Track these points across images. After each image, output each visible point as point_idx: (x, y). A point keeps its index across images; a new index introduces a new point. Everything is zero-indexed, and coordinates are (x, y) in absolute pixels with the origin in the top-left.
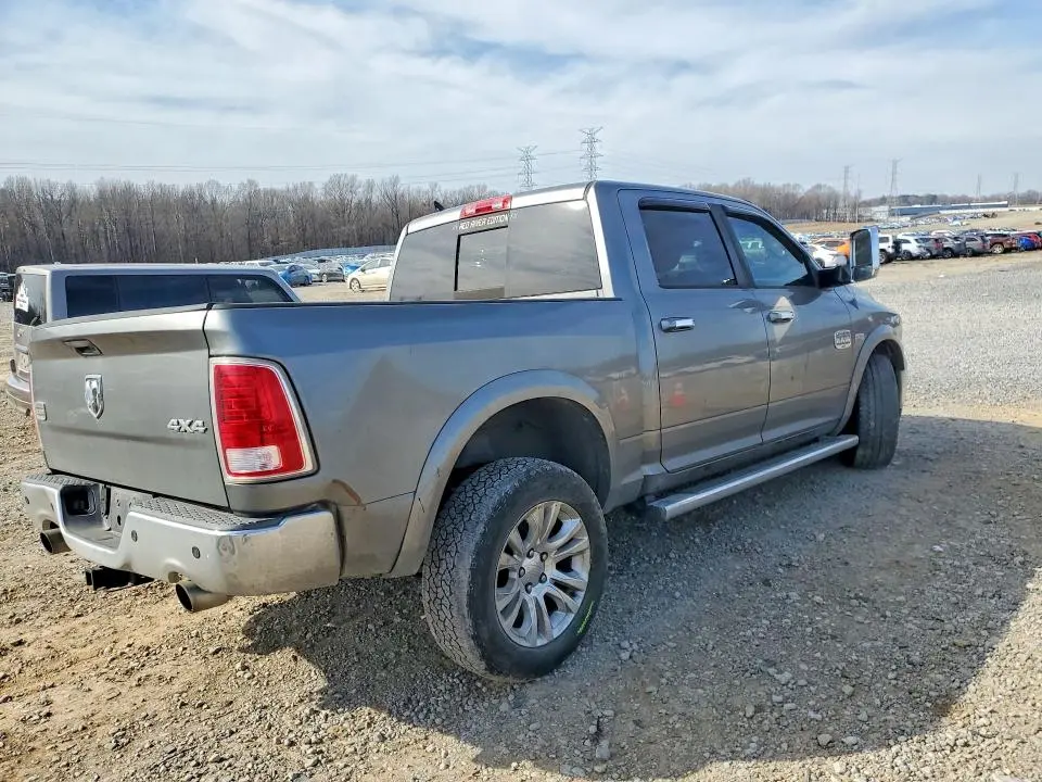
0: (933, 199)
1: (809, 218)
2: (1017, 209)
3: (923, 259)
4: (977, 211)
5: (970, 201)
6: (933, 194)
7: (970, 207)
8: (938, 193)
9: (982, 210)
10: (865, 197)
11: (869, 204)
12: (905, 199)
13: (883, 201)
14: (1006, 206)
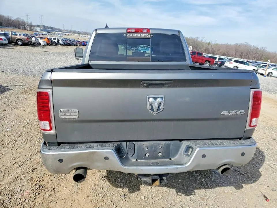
0: (52, 28)
1: (16, 27)
2: (73, 34)
3: (63, 45)
4: (64, 33)
5: (61, 30)
6: (52, 27)
7: (61, 32)
8: (53, 27)
9: (65, 33)
10: (33, 24)
11: (34, 26)
12: (44, 27)
13: (38, 26)
14: (70, 33)
